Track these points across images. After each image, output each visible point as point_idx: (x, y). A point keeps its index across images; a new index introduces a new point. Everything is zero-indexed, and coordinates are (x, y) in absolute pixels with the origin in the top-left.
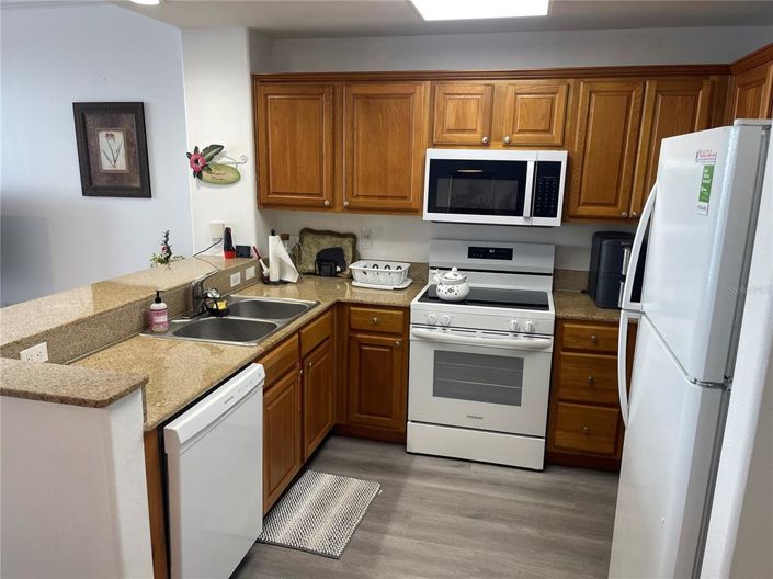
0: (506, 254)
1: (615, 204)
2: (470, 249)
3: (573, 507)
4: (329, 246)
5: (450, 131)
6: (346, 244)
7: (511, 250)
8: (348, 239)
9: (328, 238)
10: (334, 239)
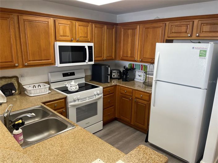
0: (73, 74)
1: (102, 57)
2: (63, 74)
3: (118, 133)
4: (6, 83)
5: (61, 36)
6: (14, 81)
7: (74, 72)
8: (14, 79)
9: (4, 80)
10: (7, 80)
